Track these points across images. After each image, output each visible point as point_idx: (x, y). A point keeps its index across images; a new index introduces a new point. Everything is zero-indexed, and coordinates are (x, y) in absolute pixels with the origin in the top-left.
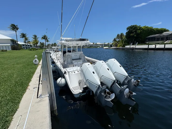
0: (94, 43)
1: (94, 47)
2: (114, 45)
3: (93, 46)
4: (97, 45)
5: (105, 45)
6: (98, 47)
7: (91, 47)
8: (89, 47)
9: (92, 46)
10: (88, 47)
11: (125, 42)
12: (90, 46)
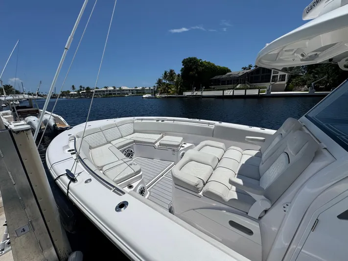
0: (114, 88)
1: (118, 95)
2: (161, 90)
3: (114, 94)
4: (123, 92)
5: (137, 90)
6: (126, 95)
7: (110, 96)
8: (107, 94)
9: (112, 92)
10: (104, 96)
11: (181, 86)
12: (108, 92)
